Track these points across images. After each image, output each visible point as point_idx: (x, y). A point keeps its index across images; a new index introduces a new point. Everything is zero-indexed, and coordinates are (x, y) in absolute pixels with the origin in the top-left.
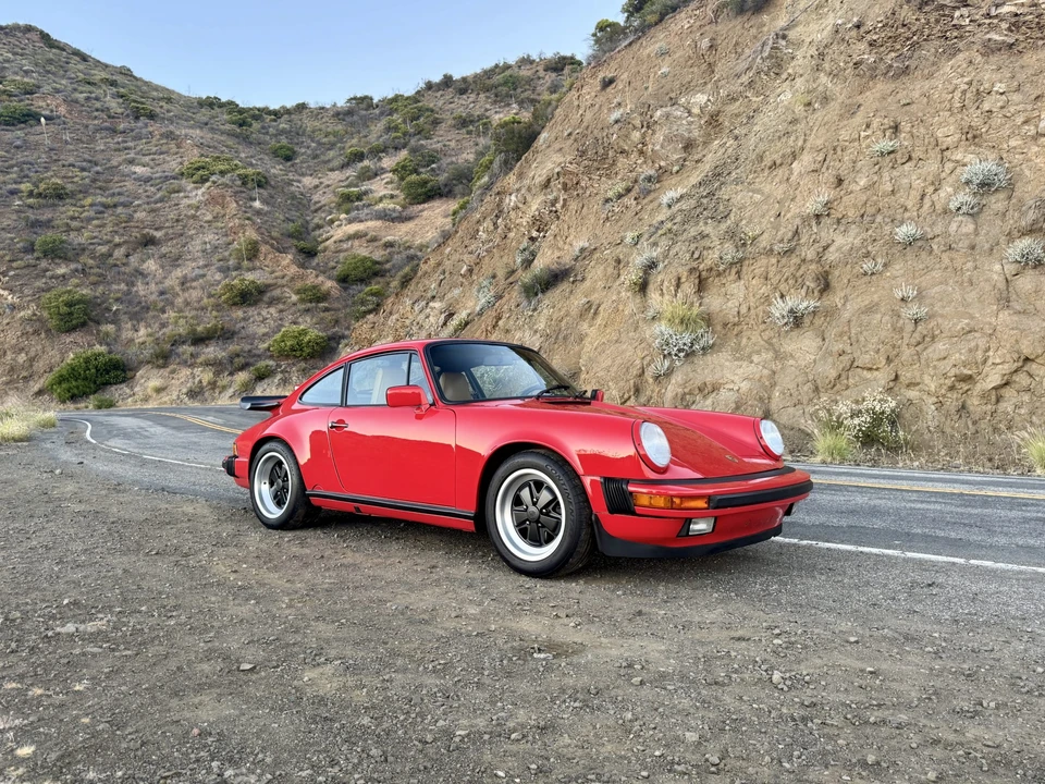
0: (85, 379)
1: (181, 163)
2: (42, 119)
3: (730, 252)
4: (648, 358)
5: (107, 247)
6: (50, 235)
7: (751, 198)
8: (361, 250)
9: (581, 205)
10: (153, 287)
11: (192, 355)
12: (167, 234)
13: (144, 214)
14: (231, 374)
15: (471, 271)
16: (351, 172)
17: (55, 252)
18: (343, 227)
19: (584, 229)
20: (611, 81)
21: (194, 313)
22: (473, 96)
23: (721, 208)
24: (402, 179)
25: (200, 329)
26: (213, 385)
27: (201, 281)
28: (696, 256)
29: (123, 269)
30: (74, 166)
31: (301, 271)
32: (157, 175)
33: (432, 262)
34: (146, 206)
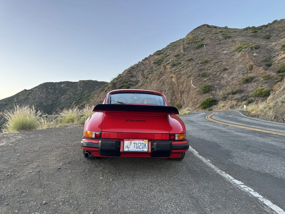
0: (207, 104)
1: (235, 48)
2: (204, 45)
5: (215, 72)
6: (203, 72)
10: (225, 81)
11: (232, 97)
12: (230, 67)
13: (225, 63)
14: (241, 102)
17: (204, 76)
18: (282, 56)
21: (234, 86)
25: (234, 90)
26: (236, 105)
27: (237, 78)
29: (219, 77)
30: (210, 54)
31: (265, 71)
32: (229, 52)
34: (225, 61)
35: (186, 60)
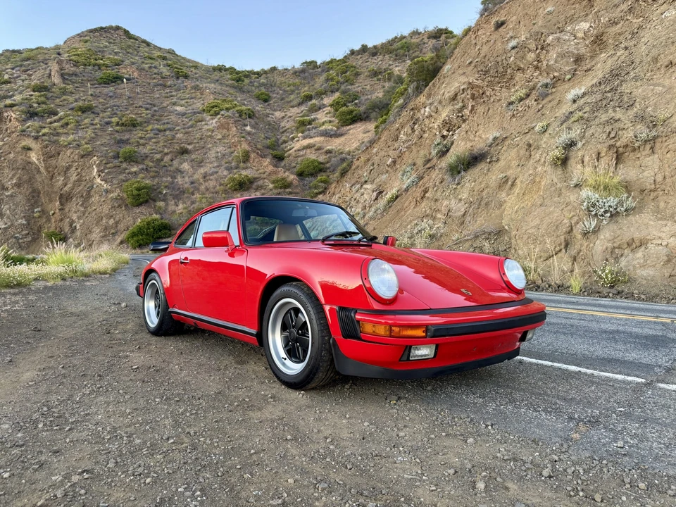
0: (147, 234)
1: (203, 104)
2: (125, 80)
3: (643, 131)
4: (576, 218)
5: (160, 155)
6: (127, 148)
7: (653, 90)
8: (312, 156)
9: (487, 108)
10: (187, 179)
12: (195, 147)
13: (182, 135)
15: (394, 162)
16: (304, 108)
17: (131, 158)
18: (300, 142)
19: (491, 125)
20: (503, 23)
21: (211, 195)
22: (381, 57)
23: (626, 99)
24: (337, 110)
27: (215, 175)
28: (612, 135)
29: (169, 168)
30: (142, 107)
31: (275, 169)
32: (189, 111)
33: (362, 159)
34: (183, 130)
35: (71, 106)
